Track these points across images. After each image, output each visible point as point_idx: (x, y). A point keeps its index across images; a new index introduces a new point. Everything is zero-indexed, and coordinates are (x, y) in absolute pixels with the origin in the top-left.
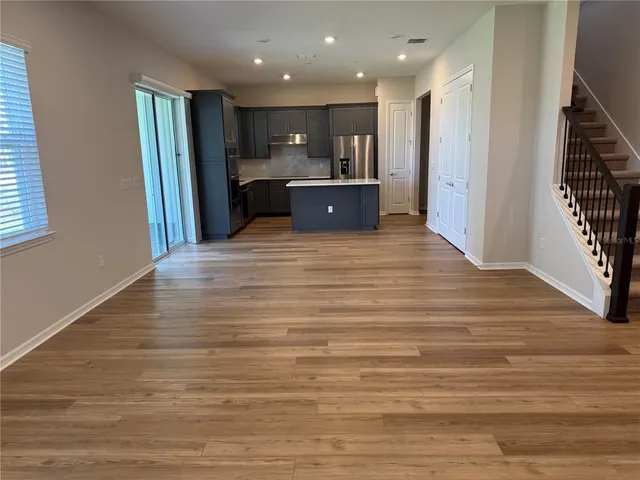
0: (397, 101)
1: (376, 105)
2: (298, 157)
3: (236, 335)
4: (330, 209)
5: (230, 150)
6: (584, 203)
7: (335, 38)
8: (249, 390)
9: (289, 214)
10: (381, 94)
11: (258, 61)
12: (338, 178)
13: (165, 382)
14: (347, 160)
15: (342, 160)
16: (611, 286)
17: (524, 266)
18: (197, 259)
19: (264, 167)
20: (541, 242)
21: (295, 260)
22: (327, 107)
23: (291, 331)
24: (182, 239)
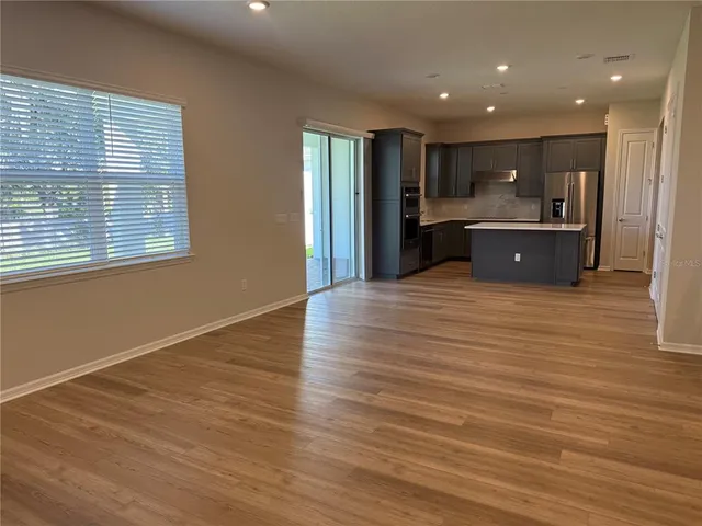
0: (635, 130)
1: (604, 135)
4: (518, 257)
5: (406, 189)
7: (510, 66)
8: (270, 415)
9: (468, 259)
11: (444, 96)
12: (548, 222)
15: (554, 201)
18: (363, 297)
19: (466, 207)
22: (541, 140)
24: (353, 275)
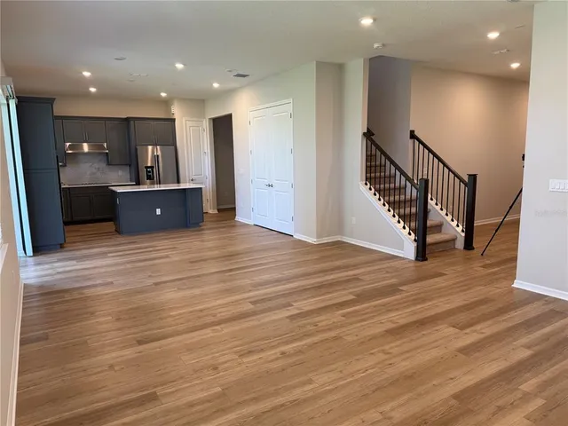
0: (193, 119)
1: (174, 120)
2: (96, 165)
3: (214, 315)
4: (158, 211)
6: (382, 193)
10: (177, 111)
12: (144, 184)
13: (213, 358)
14: (152, 167)
15: (147, 167)
16: (415, 240)
17: (338, 238)
20: (352, 220)
21: (167, 257)
22: (128, 120)
23: (254, 303)
